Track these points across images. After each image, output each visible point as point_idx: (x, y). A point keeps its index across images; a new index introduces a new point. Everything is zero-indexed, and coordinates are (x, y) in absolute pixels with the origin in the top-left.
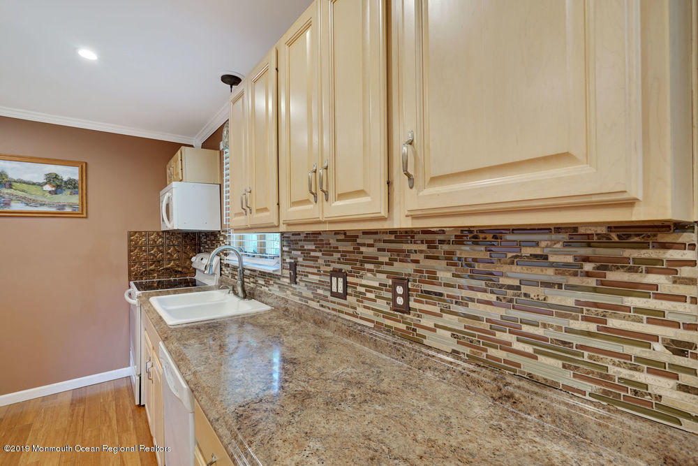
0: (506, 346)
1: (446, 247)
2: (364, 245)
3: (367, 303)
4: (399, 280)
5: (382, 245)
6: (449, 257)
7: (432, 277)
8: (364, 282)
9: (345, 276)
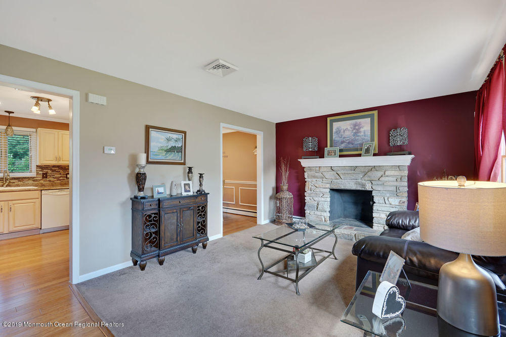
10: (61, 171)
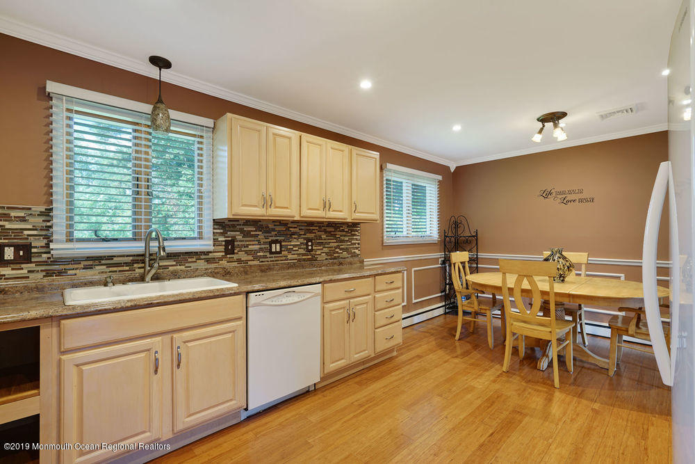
0: (337, 252)
1: (323, 228)
2: (291, 227)
3: (293, 252)
4: (309, 240)
5: (301, 228)
6: (325, 231)
7: (321, 238)
8: (292, 244)
9: (280, 242)
10: (261, 236)
